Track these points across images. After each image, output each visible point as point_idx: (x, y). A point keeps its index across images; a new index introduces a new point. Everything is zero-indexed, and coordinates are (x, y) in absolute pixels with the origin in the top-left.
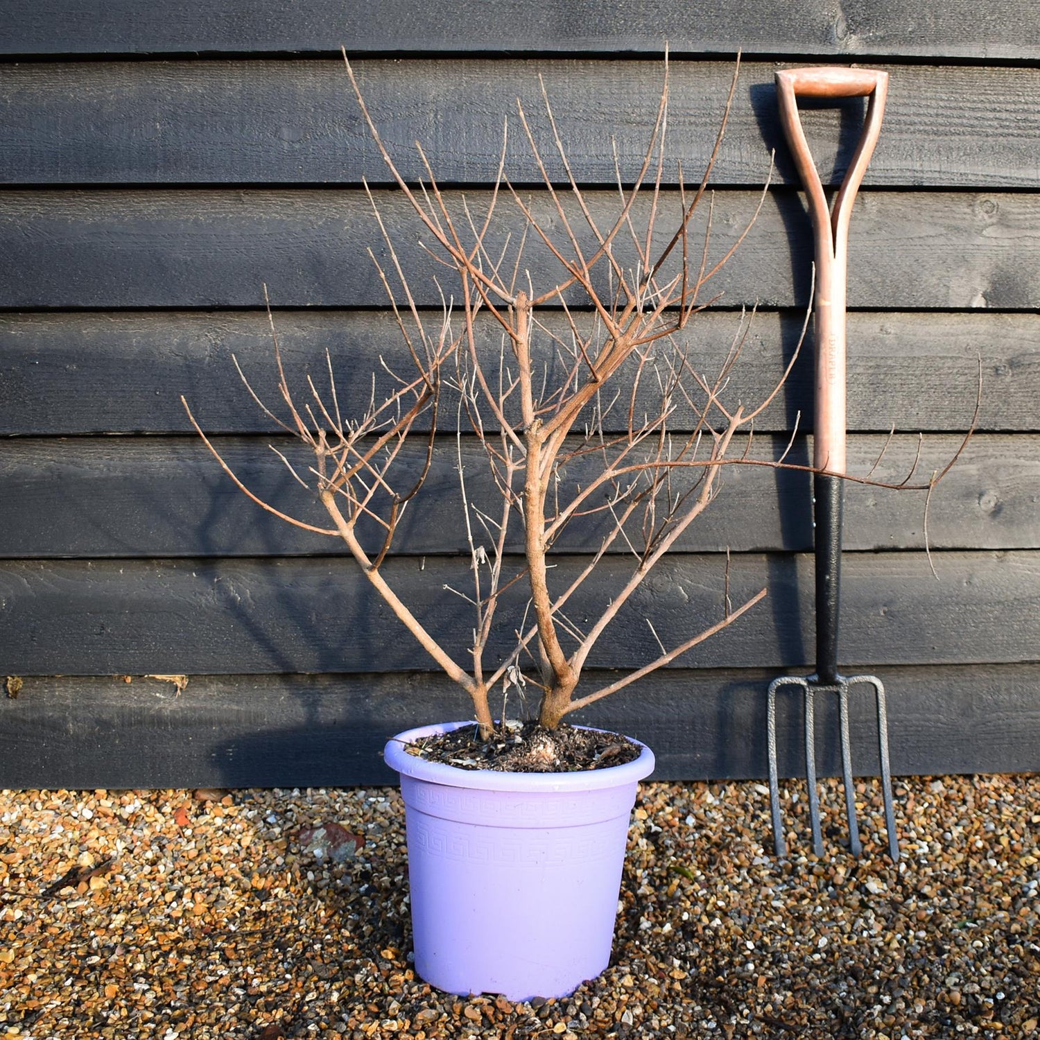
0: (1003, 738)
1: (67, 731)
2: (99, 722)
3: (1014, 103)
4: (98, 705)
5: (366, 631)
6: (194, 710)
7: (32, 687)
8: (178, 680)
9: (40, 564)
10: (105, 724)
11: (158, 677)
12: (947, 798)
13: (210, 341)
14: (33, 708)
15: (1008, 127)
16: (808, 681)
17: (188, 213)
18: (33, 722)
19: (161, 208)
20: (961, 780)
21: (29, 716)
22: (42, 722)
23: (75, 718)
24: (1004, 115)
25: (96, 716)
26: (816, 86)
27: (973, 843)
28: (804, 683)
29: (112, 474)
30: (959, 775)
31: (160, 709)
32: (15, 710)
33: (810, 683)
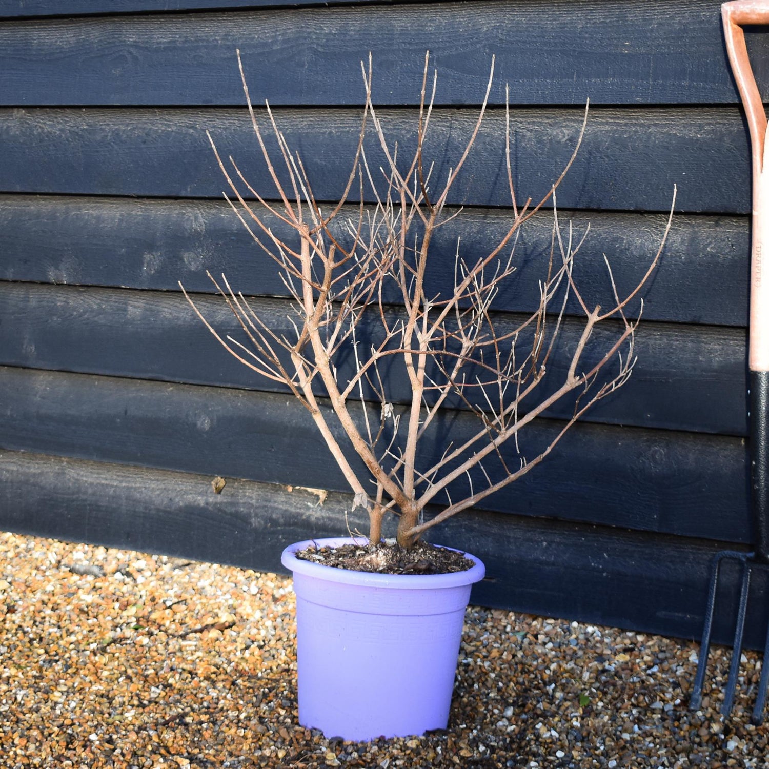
1: (251, 524)
2: (271, 520)
4: (271, 507)
6: (329, 519)
7: (233, 487)
8: (322, 493)
9: (239, 393)
10: (274, 523)
11: (310, 490)
13: (340, 227)
14: (232, 504)
17: (325, 127)
18: (231, 514)
19: (309, 123)
21: (230, 509)
22: (236, 515)
23: (256, 515)
25: (269, 515)
26: (749, 16)
29: (280, 328)
31: (310, 515)
32: (221, 503)
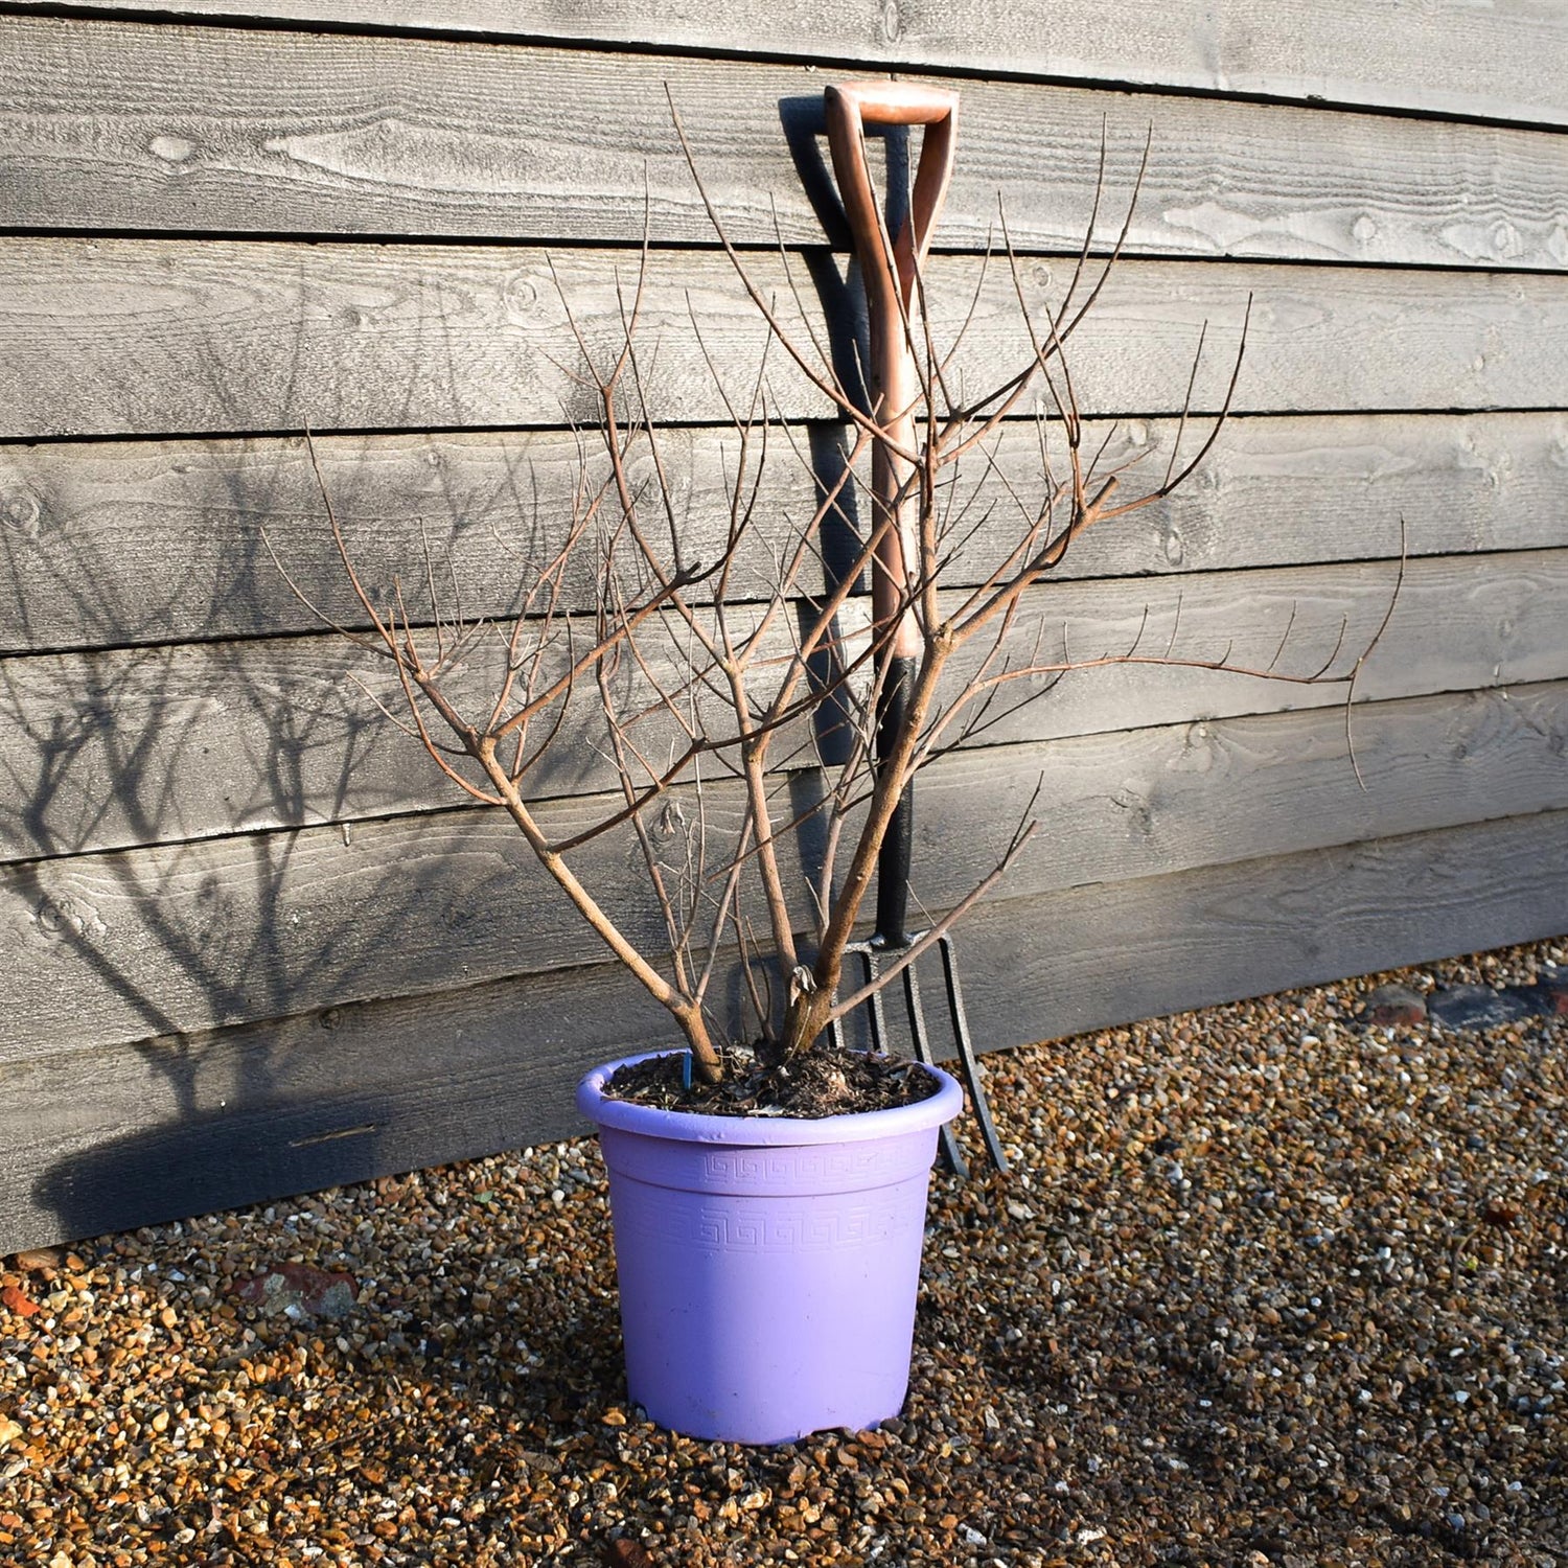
0: (1047, 994)
3: (1069, 136)
5: (275, 952)
12: (997, 1084)
15: (1063, 169)
16: (872, 945)
20: (1000, 1058)
24: (1060, 152)
27: (1065, 1137)
28: (869, 950)
30: (999, 1052)
33: (875, 948)
